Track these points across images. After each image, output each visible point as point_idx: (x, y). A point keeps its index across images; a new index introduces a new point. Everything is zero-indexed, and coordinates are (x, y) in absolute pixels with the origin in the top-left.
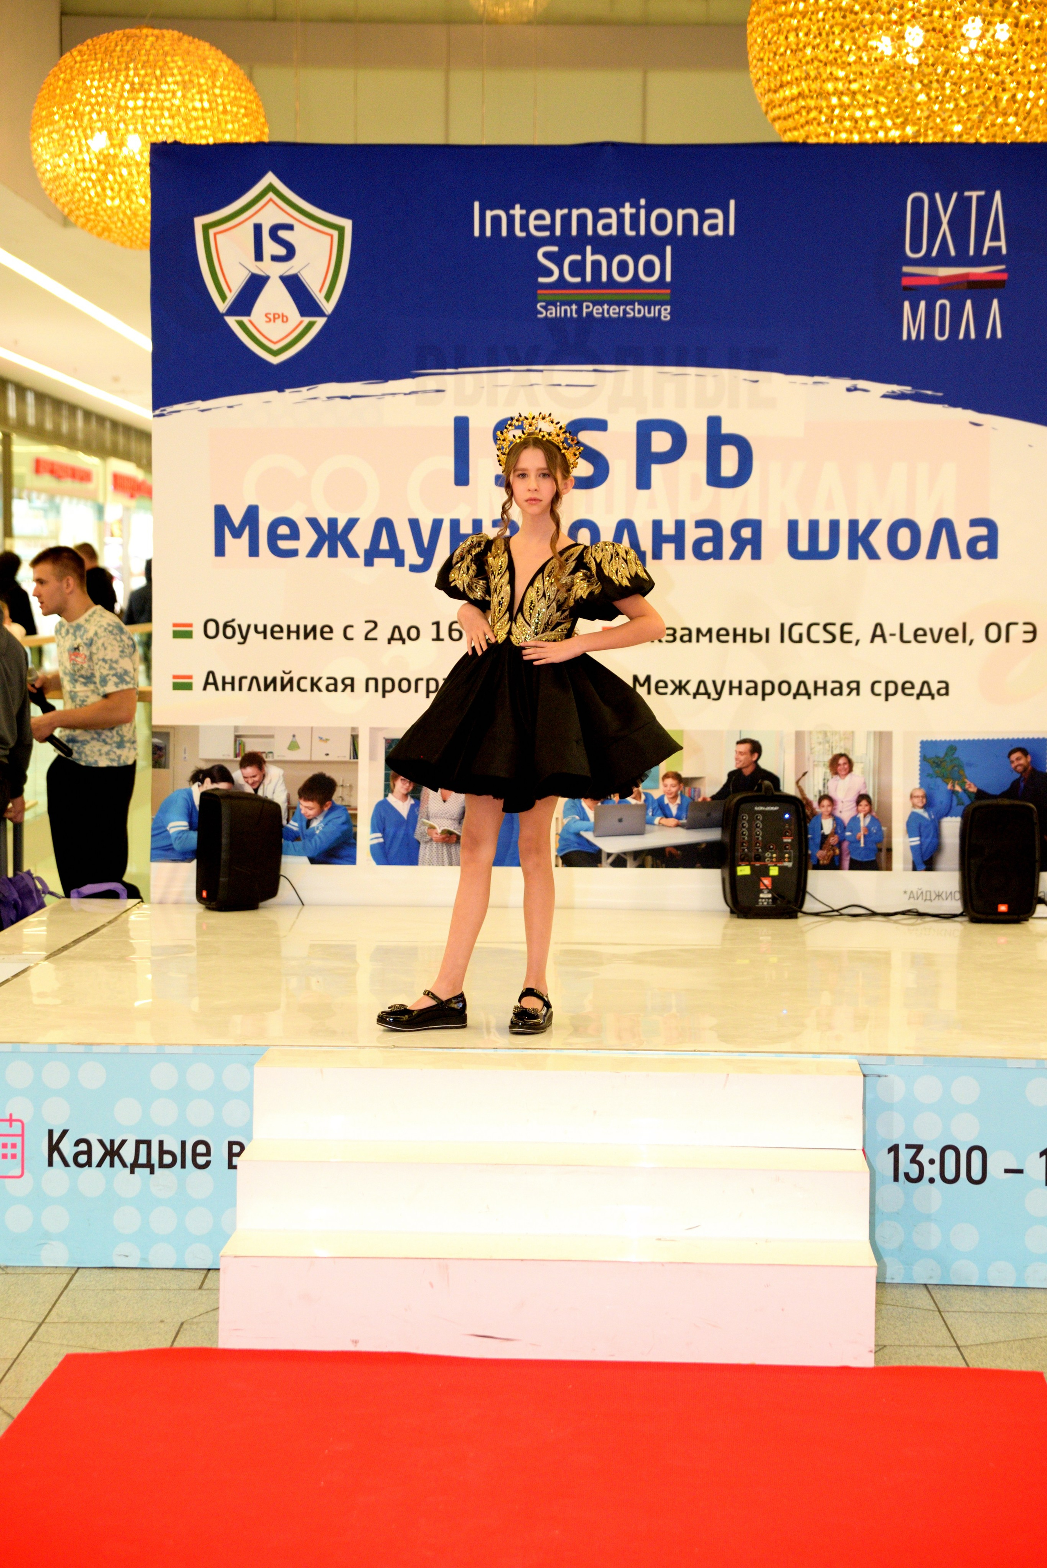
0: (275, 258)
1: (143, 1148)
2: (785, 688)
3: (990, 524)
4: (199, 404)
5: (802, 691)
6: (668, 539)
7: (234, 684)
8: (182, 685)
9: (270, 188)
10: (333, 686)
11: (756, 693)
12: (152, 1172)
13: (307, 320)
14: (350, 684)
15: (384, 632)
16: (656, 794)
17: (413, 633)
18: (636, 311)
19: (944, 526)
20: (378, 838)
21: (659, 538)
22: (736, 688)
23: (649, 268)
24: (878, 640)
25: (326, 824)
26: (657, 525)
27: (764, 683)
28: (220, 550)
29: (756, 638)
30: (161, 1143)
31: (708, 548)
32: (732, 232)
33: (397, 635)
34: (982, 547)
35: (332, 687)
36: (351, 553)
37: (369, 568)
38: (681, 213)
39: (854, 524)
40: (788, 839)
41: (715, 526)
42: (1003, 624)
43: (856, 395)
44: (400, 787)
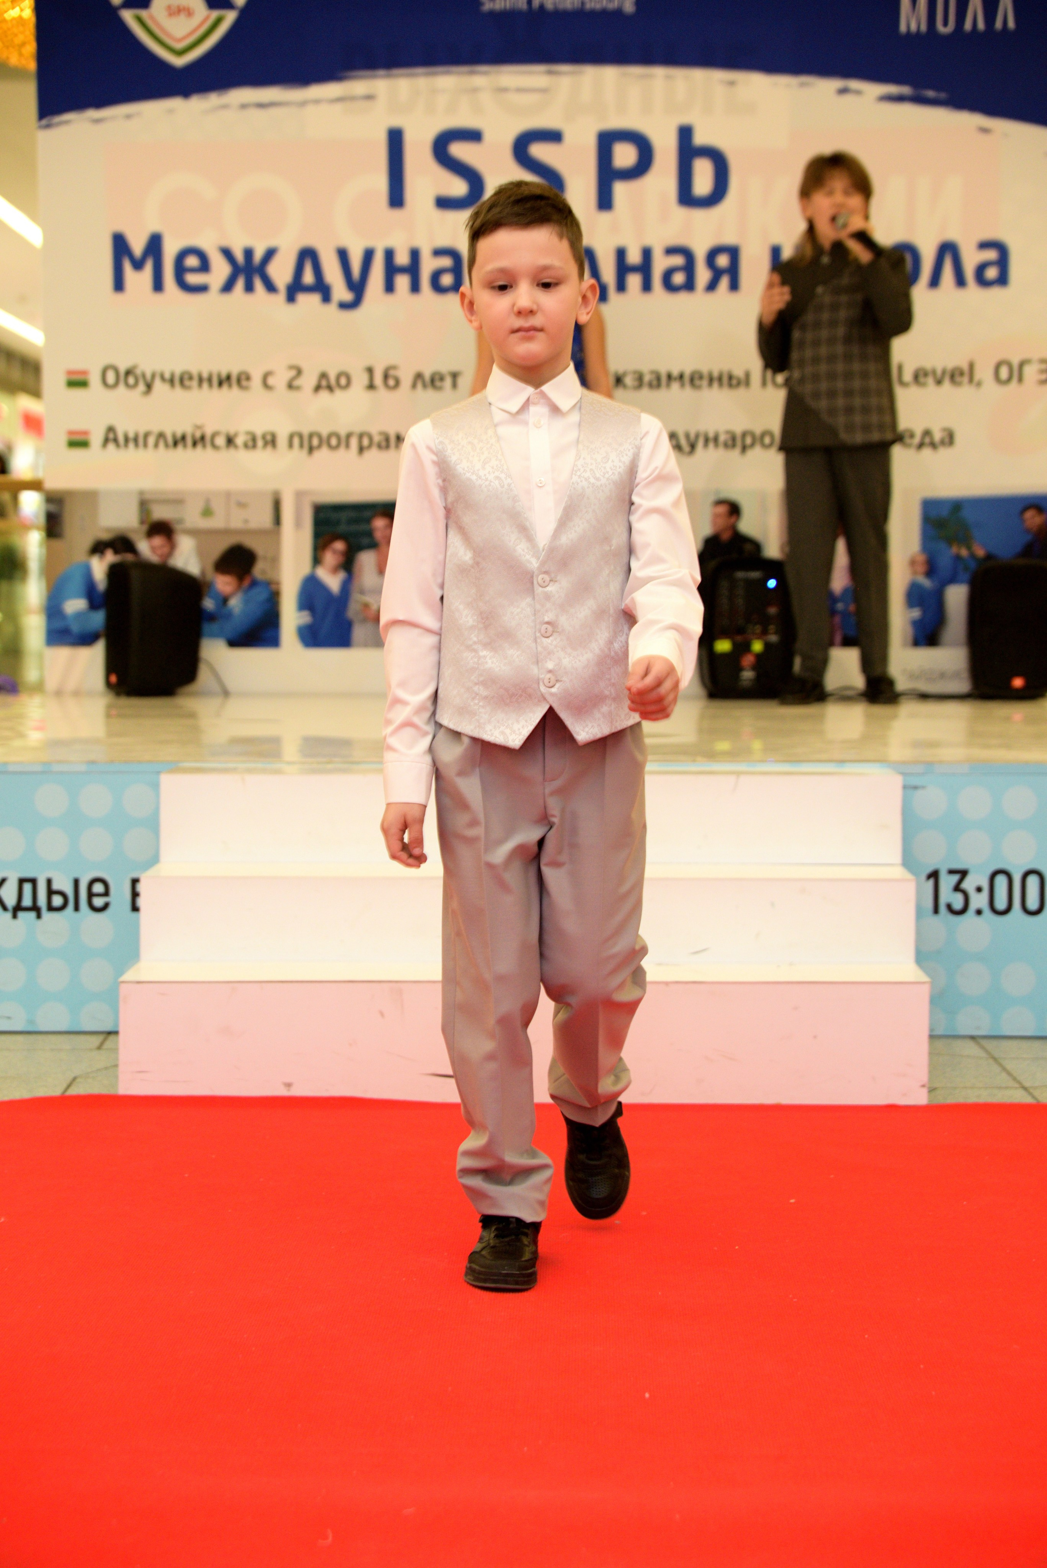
1: (27, 887)
2: (767, 440)
3: (1002, 249)
4: (92, 114)
6: (634, 269)
7: (136, 440)
8: (78, 442)
10: (252, 443)
11: (734, 445)
12: (39, 916)
13: (215, 14)
14: (271, 441)
15: (309, 380)
17: (343, 381)
18: (595, 2)
19: (948, 250)
20: (305, 618)
21: (623, 268)
22: (711, 440)
25: (246, 602)
26: (621, 254)
27: (744, 435)
28: (119, 285)
29: (734, 382)
30: (49, 882)
31: (679, 278)
33: (324, 383)
34: (992, 273)
35: (250, 443)
36: (271, 287)
37: (291, 308)
40: (772, 610)
41: (687, 253)
42: (1015, 362)
43: (848, 99)
44: (330, 558)
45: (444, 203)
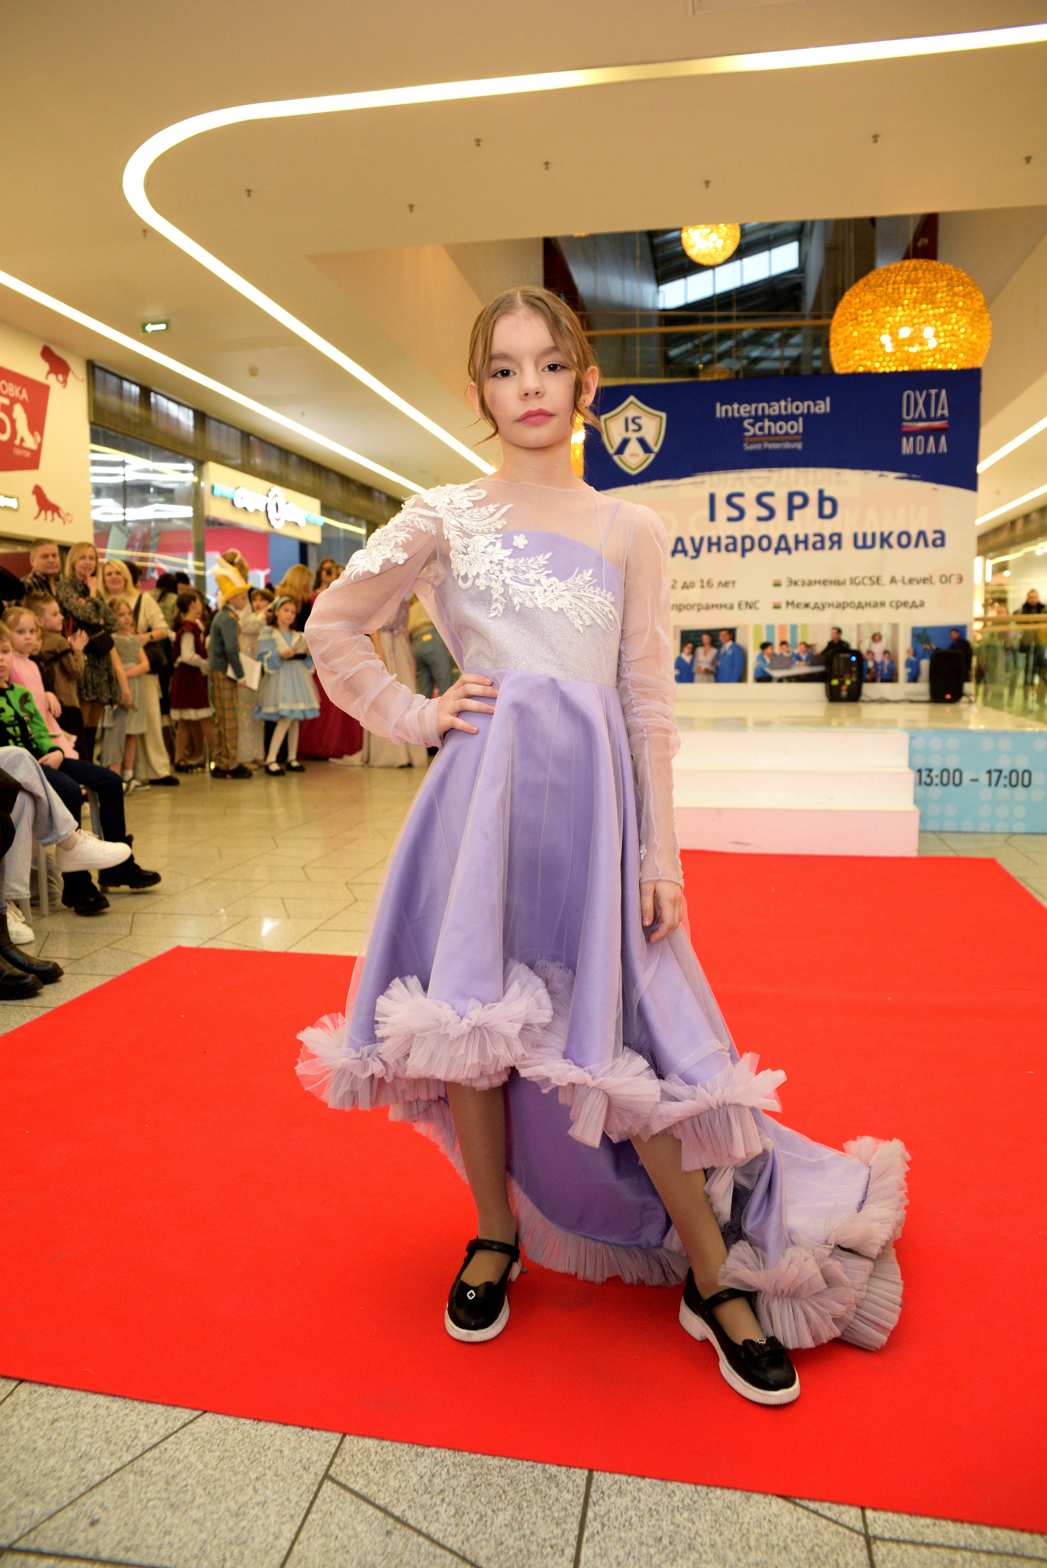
0: (634, 431)
2: (853, 605)
3: (942, 533)
5: (860, 606)
6: (801, 542)
9: (632, 402)
11: (840, 607)
13: (647, 455)
15: (679, 585)
16: (796, 651)
17: (692, 585)
18: (787, 446)
19: (921, 534)
20: (677, 672)
21: (797, 542)
22: (831, 605)
23: (792, 428)
24: (893, 584)
26: (796, 537)
27: (844, 603)
29: (840, 583)
31: (819, 545)
32: (828, 410)
33: (685, 586)
34: (939, 542)
38: (806, 403)
39: (882, 534)
40: (854, 669)
41: (821, 535)
42: (948, 575)
43: (883, 479)
44: (687, 650)
45: (730, 519)
